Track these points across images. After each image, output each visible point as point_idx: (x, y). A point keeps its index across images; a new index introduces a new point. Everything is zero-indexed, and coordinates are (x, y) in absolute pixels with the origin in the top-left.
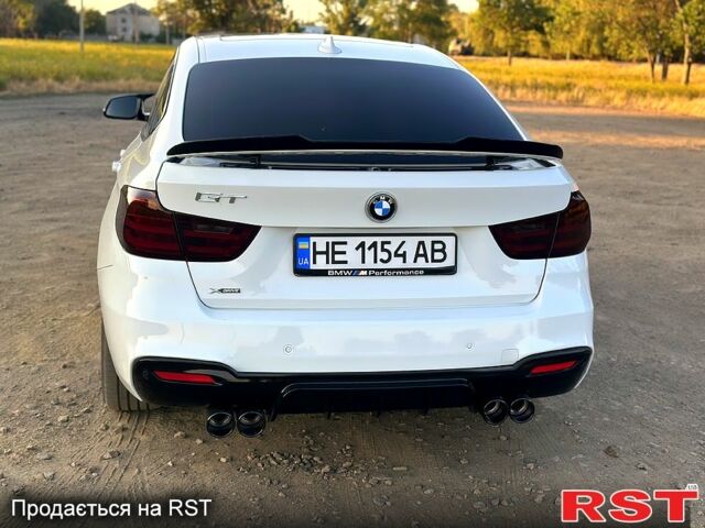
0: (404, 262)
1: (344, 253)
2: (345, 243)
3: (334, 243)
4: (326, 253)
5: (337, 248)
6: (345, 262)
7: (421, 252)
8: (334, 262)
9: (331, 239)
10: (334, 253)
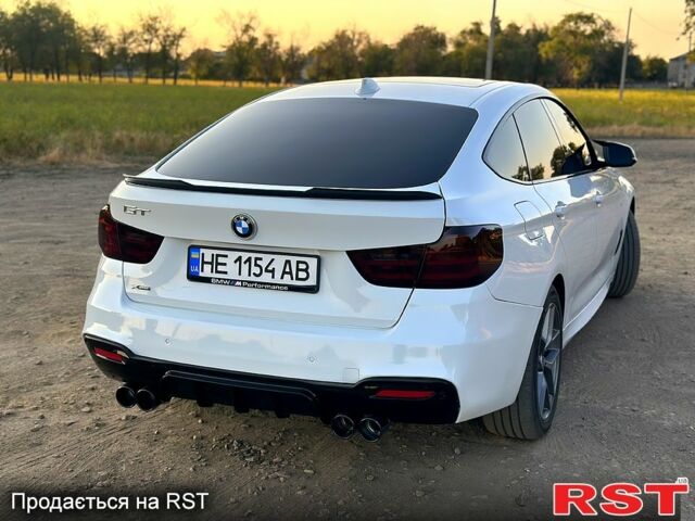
0: (273, 277)
1: (225, 264)
2: (226, 256)
3: (218, 256)
4: (211, 263)
5: (221, 260)
6: (226, 273)
7: (288, 270)
8: (217, 272)
9: (216, 252)
10: (218, 264)
